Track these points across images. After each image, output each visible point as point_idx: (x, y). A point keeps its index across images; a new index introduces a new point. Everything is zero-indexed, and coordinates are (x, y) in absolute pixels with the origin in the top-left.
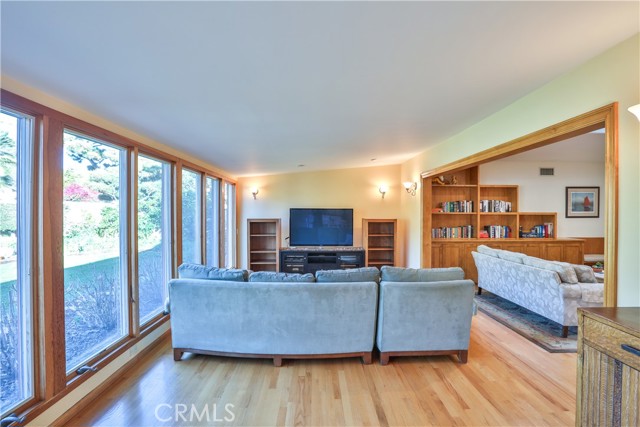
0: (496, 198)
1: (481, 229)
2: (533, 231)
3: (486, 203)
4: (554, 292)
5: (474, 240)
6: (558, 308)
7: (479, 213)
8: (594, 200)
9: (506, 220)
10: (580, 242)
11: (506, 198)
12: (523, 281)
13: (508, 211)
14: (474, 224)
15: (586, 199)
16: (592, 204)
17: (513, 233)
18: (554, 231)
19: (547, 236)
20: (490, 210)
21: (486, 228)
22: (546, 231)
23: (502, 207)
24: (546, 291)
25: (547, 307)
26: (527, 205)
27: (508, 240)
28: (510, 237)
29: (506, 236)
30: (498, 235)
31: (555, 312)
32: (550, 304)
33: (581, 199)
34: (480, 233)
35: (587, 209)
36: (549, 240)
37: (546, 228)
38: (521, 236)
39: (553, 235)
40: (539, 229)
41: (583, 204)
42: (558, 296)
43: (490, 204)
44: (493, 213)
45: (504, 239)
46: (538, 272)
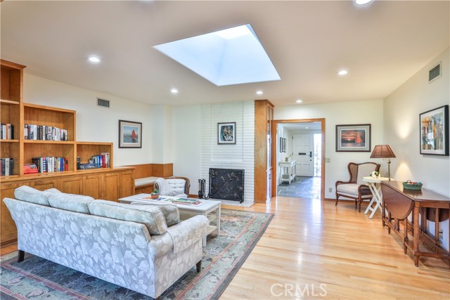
0: (47, 124)
1: (26, 163)
2: (91, 162)
3: (34, 128)
4: (140, 254)
5: (15, 178)
6: (145, 275)
7: (23, 141)
8: (138, 133)
9: (62, 149)
10: (132, 170)
11: (62, 125)
12: (91, 241)
13: (64, 139)
14: (15, 156)
15: (133, 132)
16: (137, 137)
17: (70, 166)
18: (110, 160)
19: (104, 166)
20: (39, 137)
21: (35, 161)
22: (104, 161)
23: (57, 135)
24: (128, 253)
25: (129, 274)
26: (85, 133)
27: (64, 173)
28: (66, 169)
29: (61, 170)
30: (51, 169)
31: (141, 281)
32: (135, 270)
33: (130, 132)
34: (22, 168)
35: (134, 141)
36: (107, 169)
37: (103, 157)
38: (79, 168)
39: (110, 165)
40: (97, 159)
41: (131, 136)
42: (146, 258)
43: (39, 129)
44: (44, 141)
45: (59, 173)
46: (116, 226)
